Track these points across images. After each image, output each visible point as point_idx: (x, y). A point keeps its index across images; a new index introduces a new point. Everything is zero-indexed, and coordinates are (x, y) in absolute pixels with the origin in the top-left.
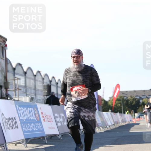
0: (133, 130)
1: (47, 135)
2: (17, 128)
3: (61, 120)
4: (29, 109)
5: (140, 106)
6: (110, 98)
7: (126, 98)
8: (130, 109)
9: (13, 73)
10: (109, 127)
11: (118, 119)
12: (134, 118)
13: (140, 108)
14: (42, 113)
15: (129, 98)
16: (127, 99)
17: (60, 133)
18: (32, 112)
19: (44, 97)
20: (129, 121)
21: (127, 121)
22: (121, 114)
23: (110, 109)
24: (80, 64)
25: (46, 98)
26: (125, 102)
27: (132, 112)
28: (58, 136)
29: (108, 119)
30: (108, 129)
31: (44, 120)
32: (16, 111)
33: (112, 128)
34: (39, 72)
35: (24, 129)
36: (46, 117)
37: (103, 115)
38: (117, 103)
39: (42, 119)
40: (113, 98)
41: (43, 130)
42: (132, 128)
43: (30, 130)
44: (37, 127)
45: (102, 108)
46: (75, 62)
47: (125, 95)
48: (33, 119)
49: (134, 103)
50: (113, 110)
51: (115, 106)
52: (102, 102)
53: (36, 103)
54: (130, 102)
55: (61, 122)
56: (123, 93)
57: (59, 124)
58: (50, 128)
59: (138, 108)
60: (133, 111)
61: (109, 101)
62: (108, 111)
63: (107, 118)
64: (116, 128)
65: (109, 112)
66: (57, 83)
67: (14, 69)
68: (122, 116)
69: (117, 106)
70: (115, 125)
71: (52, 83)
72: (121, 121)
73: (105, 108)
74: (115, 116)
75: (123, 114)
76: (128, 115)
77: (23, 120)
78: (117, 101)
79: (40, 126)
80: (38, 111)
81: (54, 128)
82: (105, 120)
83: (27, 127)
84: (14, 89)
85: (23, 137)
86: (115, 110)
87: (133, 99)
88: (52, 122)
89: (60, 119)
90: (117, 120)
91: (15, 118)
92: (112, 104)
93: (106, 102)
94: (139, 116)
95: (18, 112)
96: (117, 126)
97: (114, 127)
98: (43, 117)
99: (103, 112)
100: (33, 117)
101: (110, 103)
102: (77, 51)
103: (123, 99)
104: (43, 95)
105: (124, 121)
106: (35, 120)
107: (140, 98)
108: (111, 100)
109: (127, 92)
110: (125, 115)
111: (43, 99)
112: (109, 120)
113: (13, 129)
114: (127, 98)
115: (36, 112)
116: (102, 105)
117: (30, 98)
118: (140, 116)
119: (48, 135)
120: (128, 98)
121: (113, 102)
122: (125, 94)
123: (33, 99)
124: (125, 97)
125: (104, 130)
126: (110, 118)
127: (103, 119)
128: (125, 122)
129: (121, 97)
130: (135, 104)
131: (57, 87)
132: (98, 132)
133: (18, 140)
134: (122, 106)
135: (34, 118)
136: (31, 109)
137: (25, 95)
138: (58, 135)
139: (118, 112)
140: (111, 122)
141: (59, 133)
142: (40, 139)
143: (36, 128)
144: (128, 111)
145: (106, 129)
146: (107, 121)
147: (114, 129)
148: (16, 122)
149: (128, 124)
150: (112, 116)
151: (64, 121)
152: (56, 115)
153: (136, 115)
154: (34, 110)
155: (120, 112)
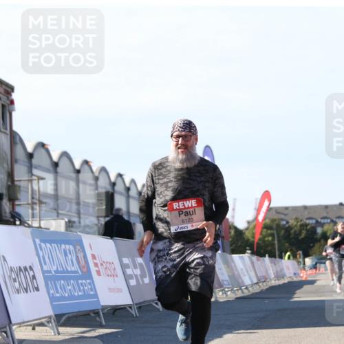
0: (301, 296)
1: (104, 308)
2: (37, 289)
3: (138, 272)
4: (63, 246)
5: (318, 241)
6: (249, 222)
7: (284, 223)
8: (294, 249)
9: (27, 164)
10: (247, 288)
11: (267, 272)
12: (304, 268)
13: (317, 245)
14: (94, 257)
15: (292, 222)
16: (287, 226)
17: (135, 302)
18: (70, 254)
19: (99, 220)
20: (292, 275)
21: (288, 276)
22: (273, 259)
23: (248, 248)
24: (190, 152)
25: (103, 221)
26: (282, 232)
27: (300, 254)
28: (129, 309)
29: (244, 270)
30: (243, 293)
31: (99, 273)
32: (34, 252)
33: (254, 292)
34: (86, 162)
35: (52, 292)
36: (102, 265)
37: (233, 261)
38: (264, 233)
39: (93, 269)
40: (255, 223)
41: (96, 296)
42: (298, 291)
43: (66, 295)
44: (82, 288)
45: (231, 245)
46: (179, 148)
47: (283, 216)
48: (73, 269)
49: (303, 236)
50: (255, 250)
51: (260, 242)
52: (230, 233)
53: (79, 233)
54: (295, 232)
55: (136, 276)
56: (278, 211)
57: (133, 282)
58: (111, 290)
59: (311, 245)
60: (300, 252)
61: (247, 229)
62: (244, 252)
63: (242, 269)
64: (262, 292)
65: (247, 256)
66: (128, 189)
67: (31, 156)
68: (275, 264)
69: (264, 241)
70: (260, 284)
71: (117, 188)
72: (273, 276)
73: (236, 246)
74: (259, 263)
75: (277, 259)
76: (289, 261)
77: (50, 272)
78: (265, 230)
79: (90, 287)
80: (84, 251)
81: (119, 290)
82: (236, 272)
83: (59, 287)
84: (30, 202)
85: (49, 312)
86: (260, 250)
87: (301, 225)
88: (117, 276)
89: (134, 270)
90: (264, 274)
91: (31, 268)
92: (254, 237)
93: (239, 233)
94: (314, 263)
95: (38, 255)
96: (264, 286)
97: (257, 289)
98: (96, 265)
99: (233, 255)
100: (73, 265)
101: (248, 235)
102: (186, 123)
103: (278, 225)
104: (96, 215)
105: (279, 275)
106: (77, 272)
107: (317, 222)
108: (251, 226)
109: (287, 208)
110: (283, 261)
111: (96, 225)
112: (246, 273)
113: (27, 292)
114: (288, 222)
115: (81, 255)
116: (230, 239)
117: (66, 222)
118: (316, 264)
119: (107, 306)
120: (290, 224)
121: (254, 231)
122: (282, 214)
123: (74, 225)
124: (282, 220)
125: (236, 295)
126: (248, 269)
127: (232, 270)
128: (283, 277)
129: (273, 221)
130: (305, 237)
131: (128, 197)
132: (222, 300)
133: (39, 317)
134: (276, 242)
135: (75, 268)
136: (67, 246)
137: (56, 214)
138: (130, 307)
139: (267, 255)
140: (250, 278)
141: (132, 303)
142: (89, 314)
143: (80, 291)
144: (288, 253)
145: (239, 294)
146: (242, 276)
147: (256, 293)
148: (34, 277)
149: (289, 282)
150: (253, 263)
151: (143, 276)
152: (126, 261)
153: (308, 261)
154: (75, 248)
155: (272, 256)
